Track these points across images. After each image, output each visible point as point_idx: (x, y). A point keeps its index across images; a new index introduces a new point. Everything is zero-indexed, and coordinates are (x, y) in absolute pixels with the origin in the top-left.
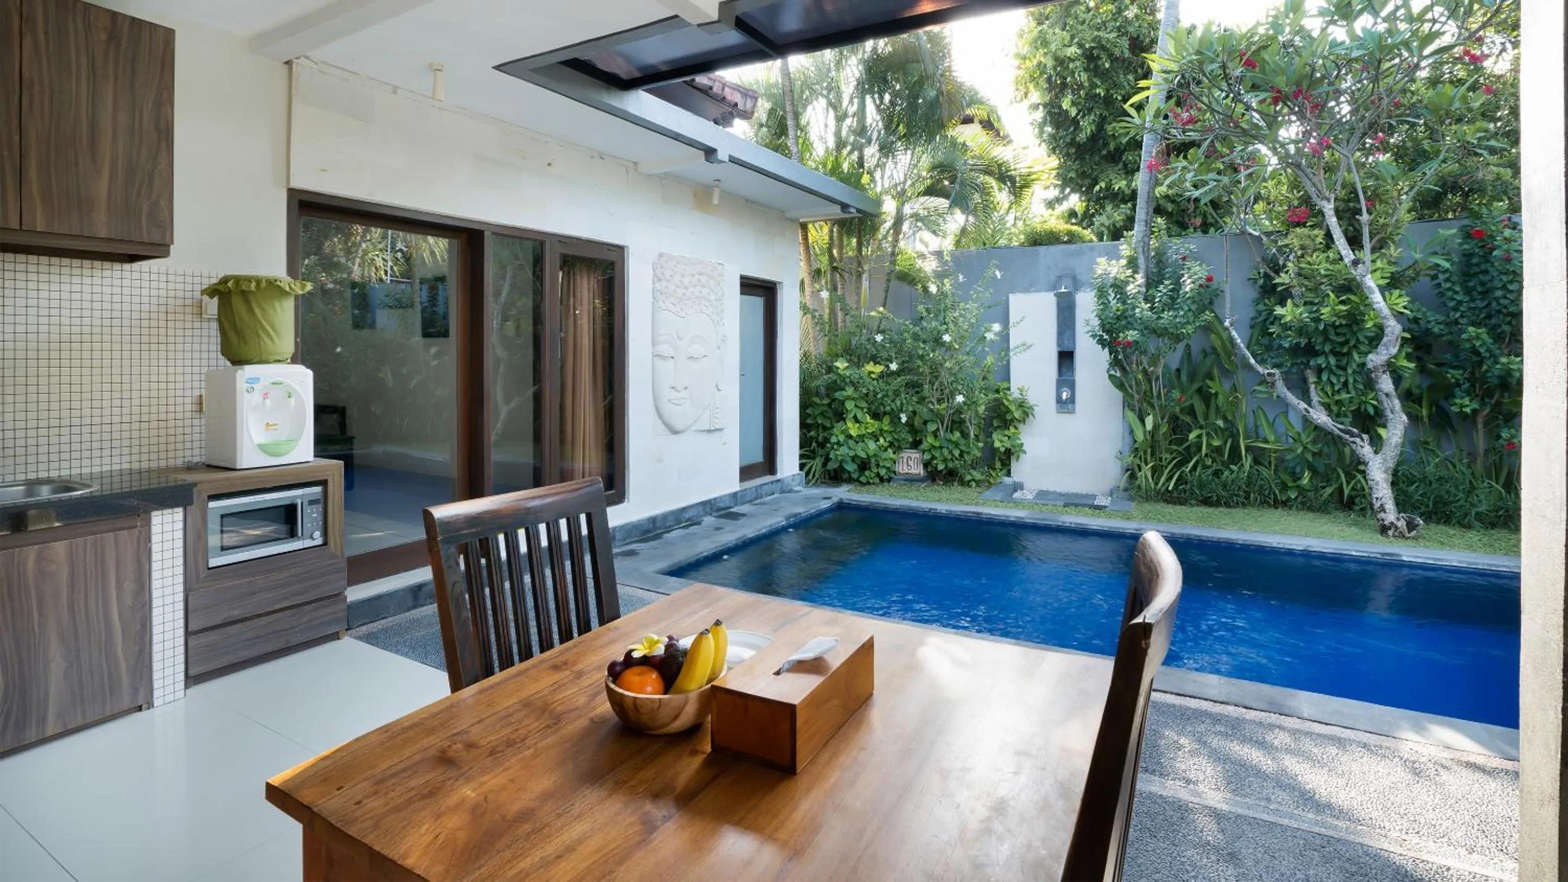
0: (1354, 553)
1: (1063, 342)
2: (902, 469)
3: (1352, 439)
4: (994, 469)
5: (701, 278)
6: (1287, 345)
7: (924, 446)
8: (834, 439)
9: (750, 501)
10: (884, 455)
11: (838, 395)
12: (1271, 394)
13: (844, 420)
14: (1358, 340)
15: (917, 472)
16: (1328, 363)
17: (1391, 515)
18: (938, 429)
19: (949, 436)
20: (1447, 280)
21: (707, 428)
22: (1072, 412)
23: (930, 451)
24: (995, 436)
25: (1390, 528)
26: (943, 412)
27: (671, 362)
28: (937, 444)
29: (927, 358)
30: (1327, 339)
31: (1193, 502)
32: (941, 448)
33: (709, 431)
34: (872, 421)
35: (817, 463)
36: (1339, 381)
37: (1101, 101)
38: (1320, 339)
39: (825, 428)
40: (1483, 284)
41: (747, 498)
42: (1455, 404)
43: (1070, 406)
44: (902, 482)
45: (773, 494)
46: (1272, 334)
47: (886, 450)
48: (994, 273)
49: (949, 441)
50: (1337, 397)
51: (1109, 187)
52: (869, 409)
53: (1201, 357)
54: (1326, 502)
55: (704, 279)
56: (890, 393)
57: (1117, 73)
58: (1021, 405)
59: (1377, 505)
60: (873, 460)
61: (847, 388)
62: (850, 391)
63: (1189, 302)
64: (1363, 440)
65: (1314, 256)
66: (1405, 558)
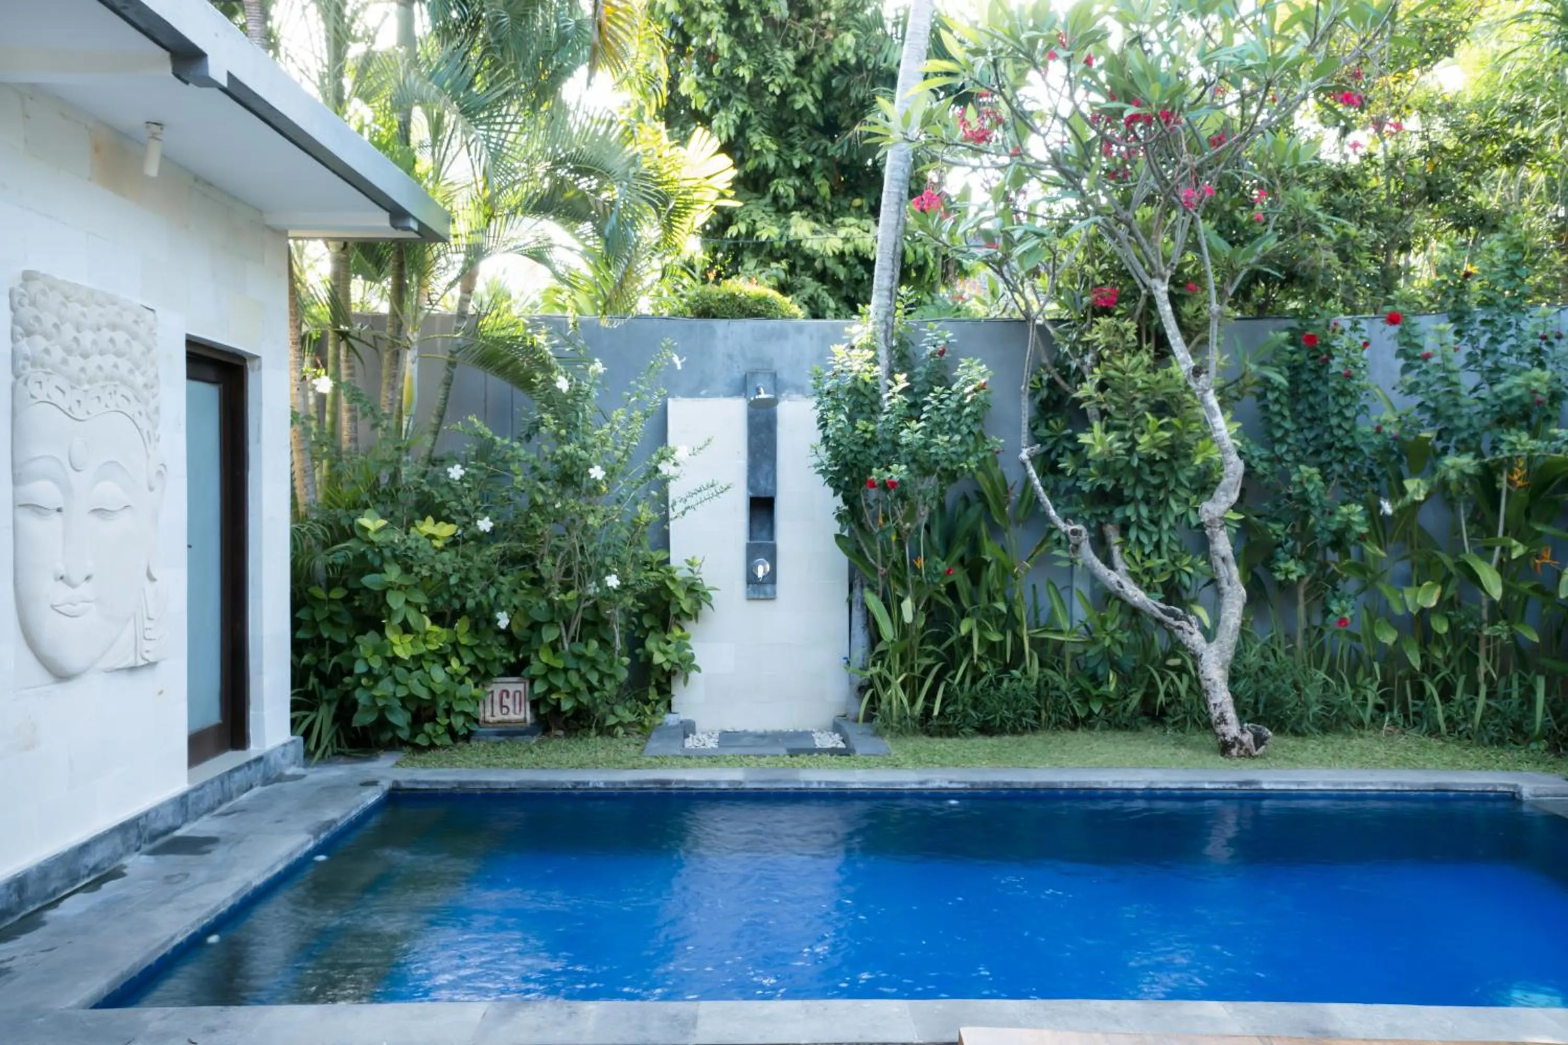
0: (1207, 786)
1: (758, 482)
2: (492, 714)
3: (1177, 623)
4: (647, 702)
5: (115, 335)
6: (1086, 488)
7: (535, 668)
8: (360, 668)
9: (211, 809)
10: (462, 691)
11: (369, 580)
12: (1073, 562)
13: (381, 630)
14: (1177, 480)
15: (520, 717)
16: (1139, 516)
17: (1232, 729)
18: (559, 639)
19: (579, 648)
20: (1277, 401)
21: (130, 662)
22: (772, 597)
23: (544, 677)
24: (651, 645)
25: (1233, 746)
26: (572, 607)
27: (56, 517)
28: (559, 664)
29: (550, 509)
30: (1139, 481)
31: (968, 730)
32: (566, 670)
33: (132, 669)
34: (436, 629)
35: (324, 716)
36: (1150, 539)
37: (744, 89)
38: (1131, 481)
39: (336, 648)
40: (1312, 407)
41: (205, 804)
42: (1280, 570)
43: (768, 588)
44: (494, 739)
45: (251, 787)
46: (1063, 471)
47: (462, 682)
48: (670, 360)
49: (580, 657)
50: (1148, 564)
51: (751, 233)
52: (431, 606)
53: (960, 506)
54: (1134, 717)
55: (120, 337)
56: (475, 575)
57: (770, 45)
58: (693, 589)
59: (1215, 714)
60: (442, 703)
61: (387, 567)
62: (393, 573)
63: (969, 420)
64: (1190, 624)
65: (1126, 359)
66: (1265, 786)
